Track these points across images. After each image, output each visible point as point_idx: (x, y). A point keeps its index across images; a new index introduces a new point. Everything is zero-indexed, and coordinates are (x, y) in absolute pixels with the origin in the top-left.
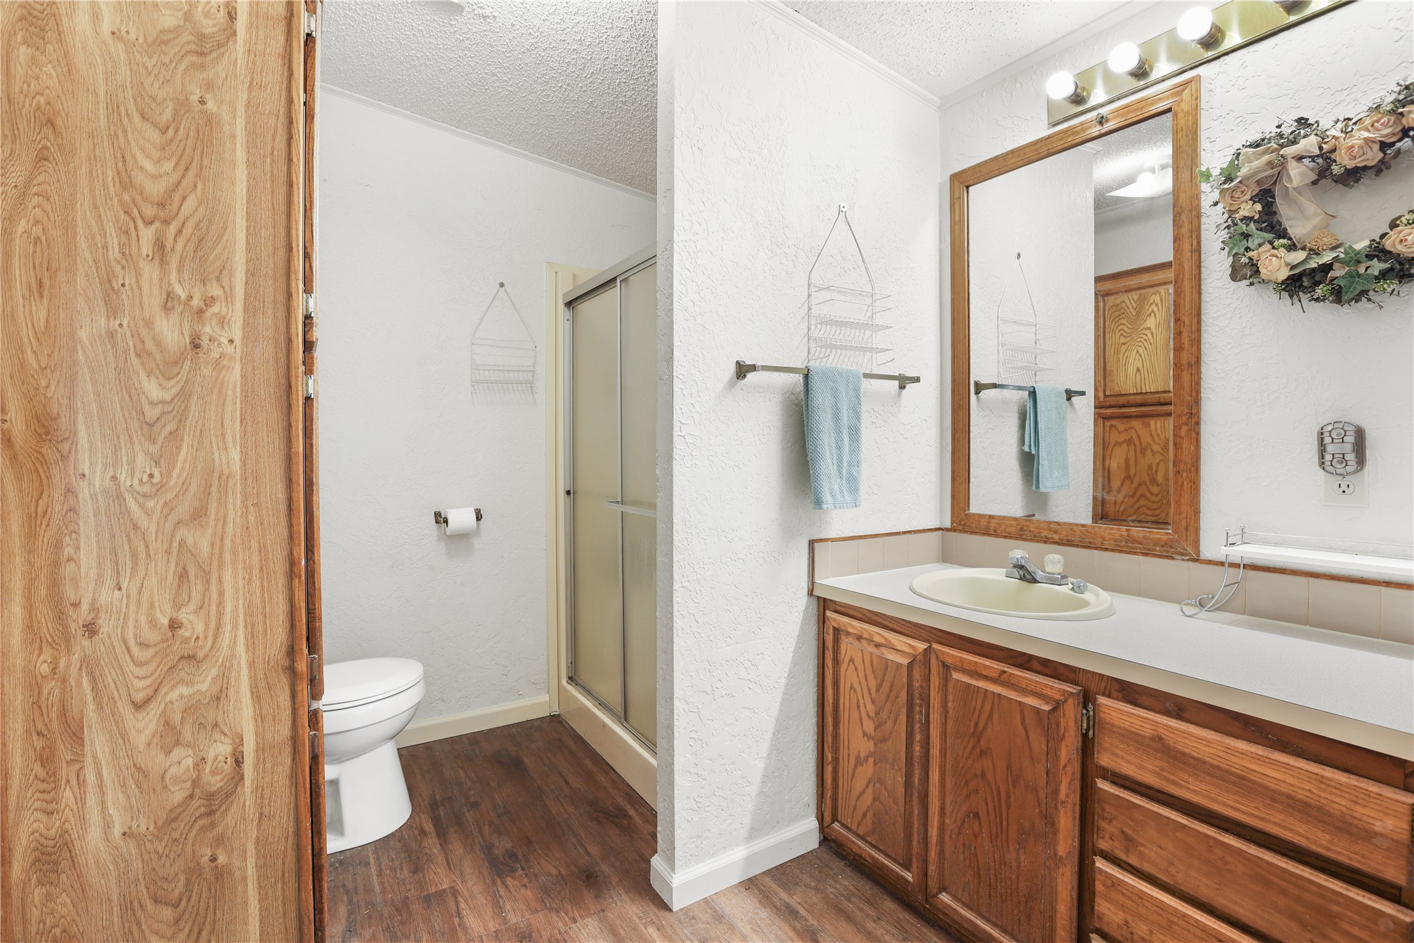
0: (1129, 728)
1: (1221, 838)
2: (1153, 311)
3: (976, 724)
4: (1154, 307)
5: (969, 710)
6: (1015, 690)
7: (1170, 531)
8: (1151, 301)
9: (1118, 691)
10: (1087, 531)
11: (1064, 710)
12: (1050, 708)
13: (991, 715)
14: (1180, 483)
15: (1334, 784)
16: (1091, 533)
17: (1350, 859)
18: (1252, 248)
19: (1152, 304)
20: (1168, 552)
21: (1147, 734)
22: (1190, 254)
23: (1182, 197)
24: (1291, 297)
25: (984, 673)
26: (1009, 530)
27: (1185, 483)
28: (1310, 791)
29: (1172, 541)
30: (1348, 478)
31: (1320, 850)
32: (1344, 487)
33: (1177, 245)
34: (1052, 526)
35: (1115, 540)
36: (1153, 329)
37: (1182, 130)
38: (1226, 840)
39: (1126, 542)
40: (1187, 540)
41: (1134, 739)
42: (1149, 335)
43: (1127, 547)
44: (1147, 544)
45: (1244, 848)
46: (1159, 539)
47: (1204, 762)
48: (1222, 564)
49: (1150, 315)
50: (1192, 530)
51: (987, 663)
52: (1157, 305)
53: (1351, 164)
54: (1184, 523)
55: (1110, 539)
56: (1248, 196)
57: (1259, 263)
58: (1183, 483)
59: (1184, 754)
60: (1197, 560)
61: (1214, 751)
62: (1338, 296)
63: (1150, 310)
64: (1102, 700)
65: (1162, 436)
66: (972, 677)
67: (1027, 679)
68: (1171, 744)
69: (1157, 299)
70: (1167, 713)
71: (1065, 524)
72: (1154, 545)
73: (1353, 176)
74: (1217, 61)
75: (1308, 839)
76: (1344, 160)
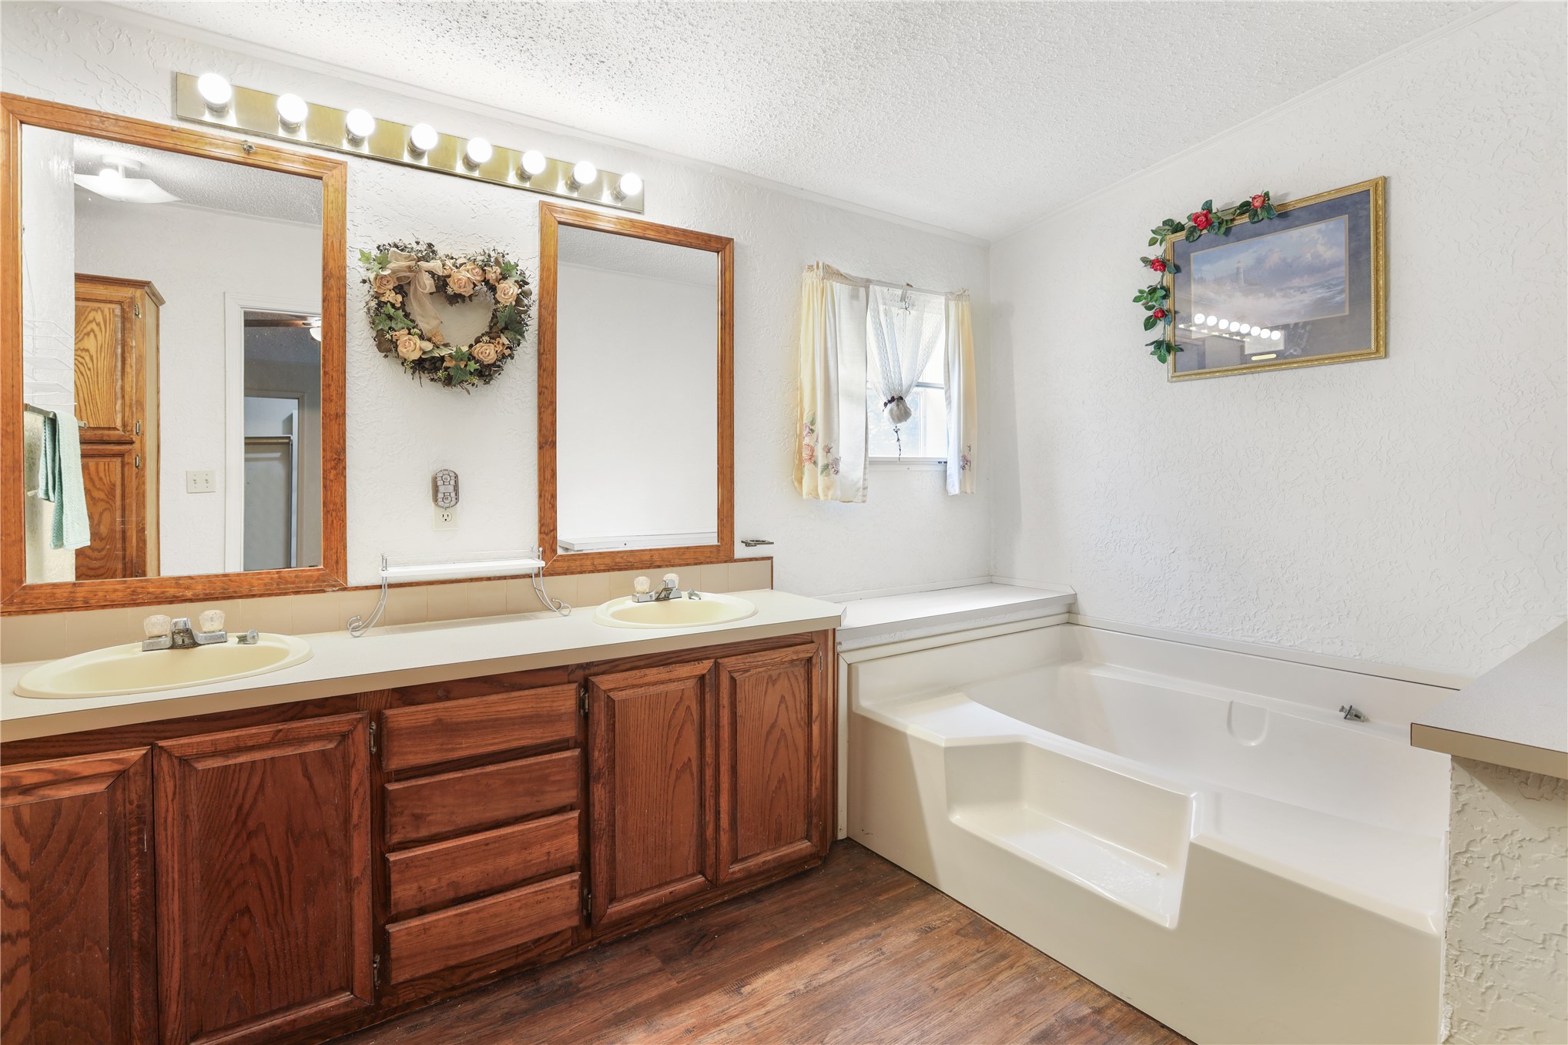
0: (415, 725)
1: (485, 771)
2: (92, 330)
3: (240, 808)
4: (93, 325)
5: (228, 797)
6: (290, 745)
7: (322, 567)
8: (90, 317)
9: (399, 699)
10: (230, 580)
11: (353, 739)
12: (336, 744)
13: (262, 786)
14: (330, 522)
15: (543, 696)
16: (235, 581)
17: (552, 737)
18: (396, 329)
19: (91, 322)
20: (321, 586)
21: (429, 723)
22: (338, 317)
23: (331, 264)
24: (414, 372)
25: (250, 743)
26: (114, 596)
27: (335, 521)
28: (532, 707)
29: (323, 575)
30: (448, 509)
31: (539, 741)
32: (446, 517)
33: (326, 304)
34: (181, 582)
35: (265, 585)
36: (93, 351)
37: (332, 203)
38: (488, 770)
39: (278, 585)
40: (337, 573)
41: (420, 733)
42: (87, 358)
43: (279, 589)
44: (300, 582)
45: (499, 768)
46: (311, 576)
47: (472, 722)
48: (380, 587)
49: (88, 334)
50: (341, 563)
51: (254, 731)
52: (98, 324)
53: (458, 291)
54: (334, 557)
55: (259, 585)
56: (391, 287)
57: (398, 342)
58: (332, 521)
59: (457, 724)
60: (345, 589)
61: (479, 711)
62: (449, 381)
63: (89, 328)
64: (388, 712)
65: (106, 481)
66: (227, 757)
67: (310, 726)
68: (449, 720)
69: (99, 318)
70: (439, 700)
71: (201, 577)
72: (307, 582)
73: (456, 299)
74: (360, 159)
75: (532, 738)
76: (453, 288)
